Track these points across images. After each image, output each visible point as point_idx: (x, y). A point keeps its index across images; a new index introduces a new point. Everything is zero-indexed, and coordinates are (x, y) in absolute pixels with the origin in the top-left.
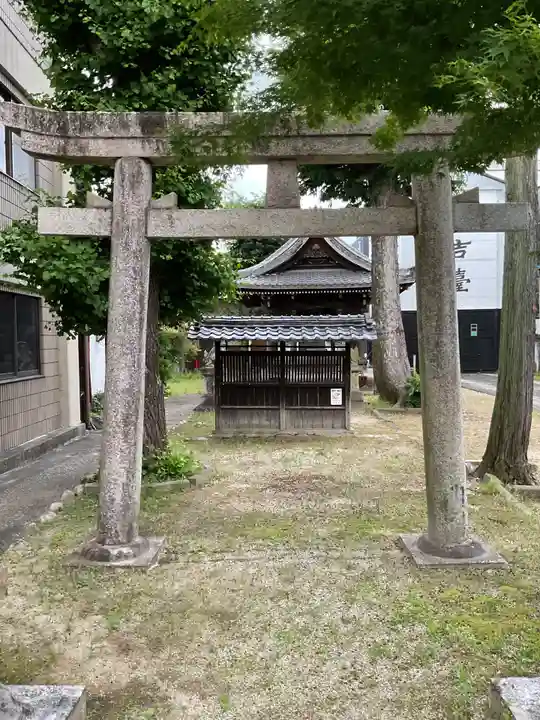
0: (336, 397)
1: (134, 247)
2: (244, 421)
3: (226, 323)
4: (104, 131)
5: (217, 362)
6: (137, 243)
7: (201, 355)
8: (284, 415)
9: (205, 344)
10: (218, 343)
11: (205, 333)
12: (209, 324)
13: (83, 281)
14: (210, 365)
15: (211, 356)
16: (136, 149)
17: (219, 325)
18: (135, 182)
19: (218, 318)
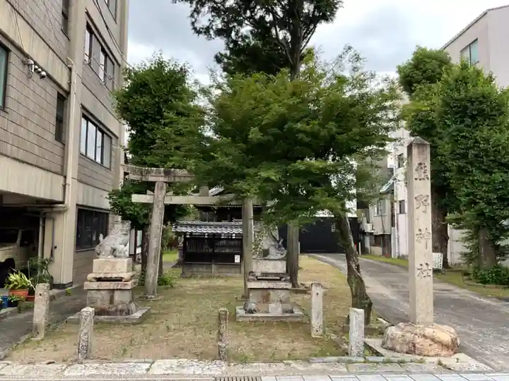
0: (237, 259)
1: (160, 207)
2: (195, 269)
3: (189, 224)
4: (154, 174)
5: (184, 243)
6: (161, 206)
7: (177, 239)
8: (213, 266)
9: (179, 234)
10: (185, 233)
11: (180, 229)
12: (182, 225)
13: (138, 214)
14: (181, 244)
15: (181, 239)
16: (162, 179)
17: (187, 225)
18: (162, 188)
19: (185, 222)
